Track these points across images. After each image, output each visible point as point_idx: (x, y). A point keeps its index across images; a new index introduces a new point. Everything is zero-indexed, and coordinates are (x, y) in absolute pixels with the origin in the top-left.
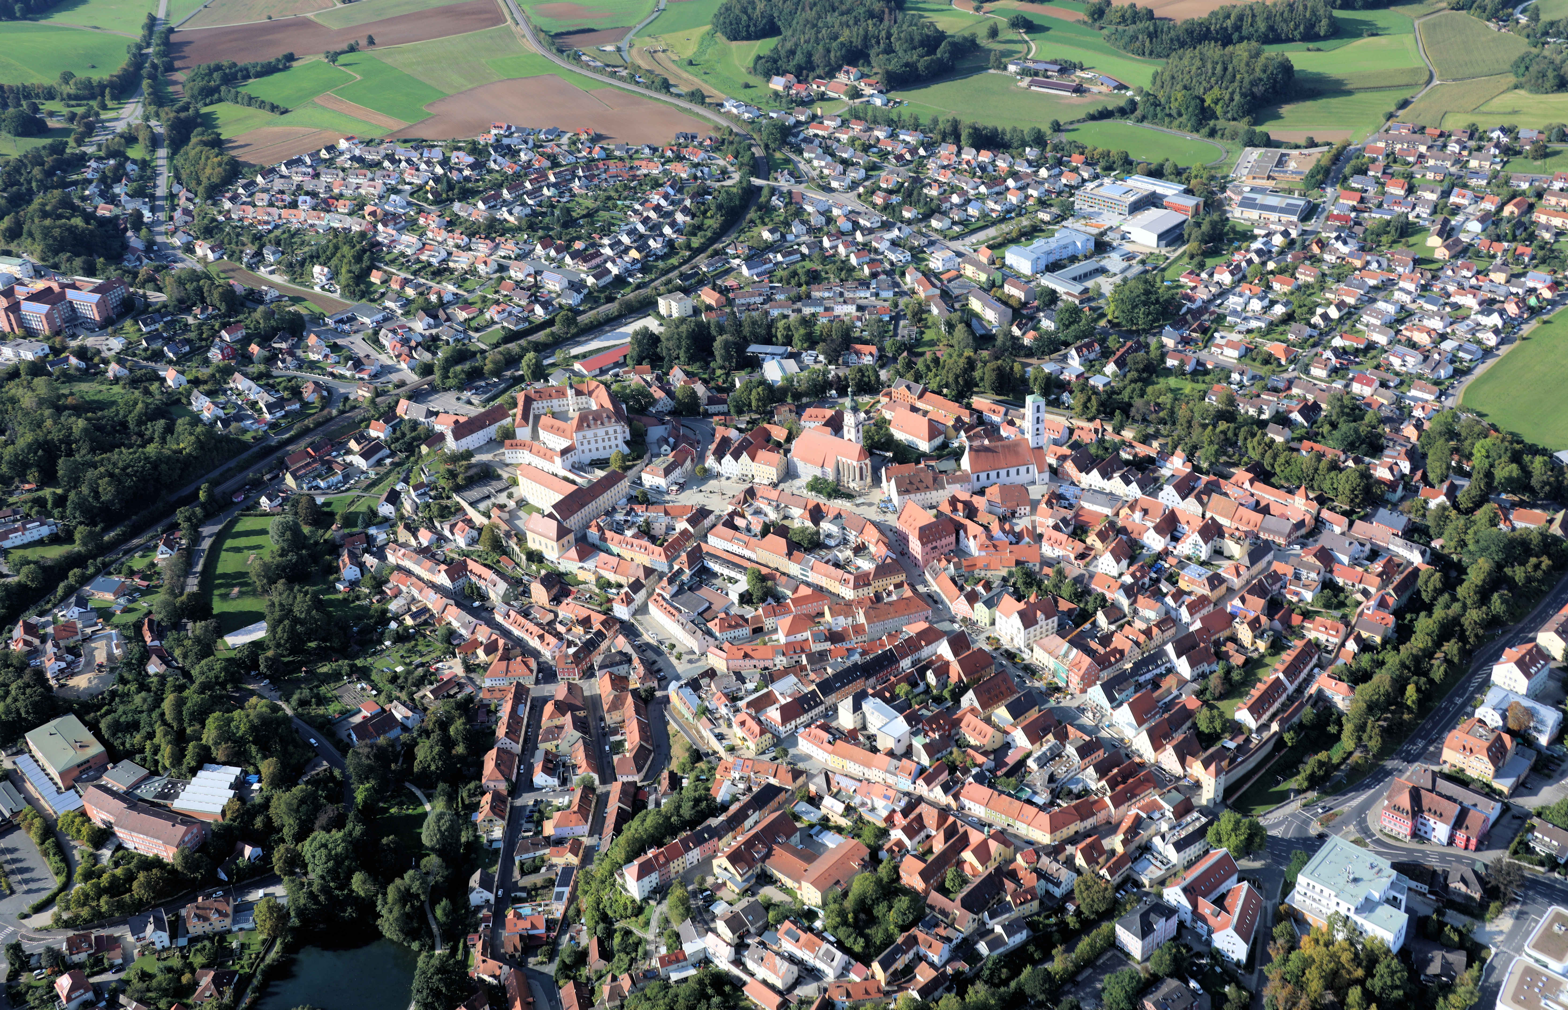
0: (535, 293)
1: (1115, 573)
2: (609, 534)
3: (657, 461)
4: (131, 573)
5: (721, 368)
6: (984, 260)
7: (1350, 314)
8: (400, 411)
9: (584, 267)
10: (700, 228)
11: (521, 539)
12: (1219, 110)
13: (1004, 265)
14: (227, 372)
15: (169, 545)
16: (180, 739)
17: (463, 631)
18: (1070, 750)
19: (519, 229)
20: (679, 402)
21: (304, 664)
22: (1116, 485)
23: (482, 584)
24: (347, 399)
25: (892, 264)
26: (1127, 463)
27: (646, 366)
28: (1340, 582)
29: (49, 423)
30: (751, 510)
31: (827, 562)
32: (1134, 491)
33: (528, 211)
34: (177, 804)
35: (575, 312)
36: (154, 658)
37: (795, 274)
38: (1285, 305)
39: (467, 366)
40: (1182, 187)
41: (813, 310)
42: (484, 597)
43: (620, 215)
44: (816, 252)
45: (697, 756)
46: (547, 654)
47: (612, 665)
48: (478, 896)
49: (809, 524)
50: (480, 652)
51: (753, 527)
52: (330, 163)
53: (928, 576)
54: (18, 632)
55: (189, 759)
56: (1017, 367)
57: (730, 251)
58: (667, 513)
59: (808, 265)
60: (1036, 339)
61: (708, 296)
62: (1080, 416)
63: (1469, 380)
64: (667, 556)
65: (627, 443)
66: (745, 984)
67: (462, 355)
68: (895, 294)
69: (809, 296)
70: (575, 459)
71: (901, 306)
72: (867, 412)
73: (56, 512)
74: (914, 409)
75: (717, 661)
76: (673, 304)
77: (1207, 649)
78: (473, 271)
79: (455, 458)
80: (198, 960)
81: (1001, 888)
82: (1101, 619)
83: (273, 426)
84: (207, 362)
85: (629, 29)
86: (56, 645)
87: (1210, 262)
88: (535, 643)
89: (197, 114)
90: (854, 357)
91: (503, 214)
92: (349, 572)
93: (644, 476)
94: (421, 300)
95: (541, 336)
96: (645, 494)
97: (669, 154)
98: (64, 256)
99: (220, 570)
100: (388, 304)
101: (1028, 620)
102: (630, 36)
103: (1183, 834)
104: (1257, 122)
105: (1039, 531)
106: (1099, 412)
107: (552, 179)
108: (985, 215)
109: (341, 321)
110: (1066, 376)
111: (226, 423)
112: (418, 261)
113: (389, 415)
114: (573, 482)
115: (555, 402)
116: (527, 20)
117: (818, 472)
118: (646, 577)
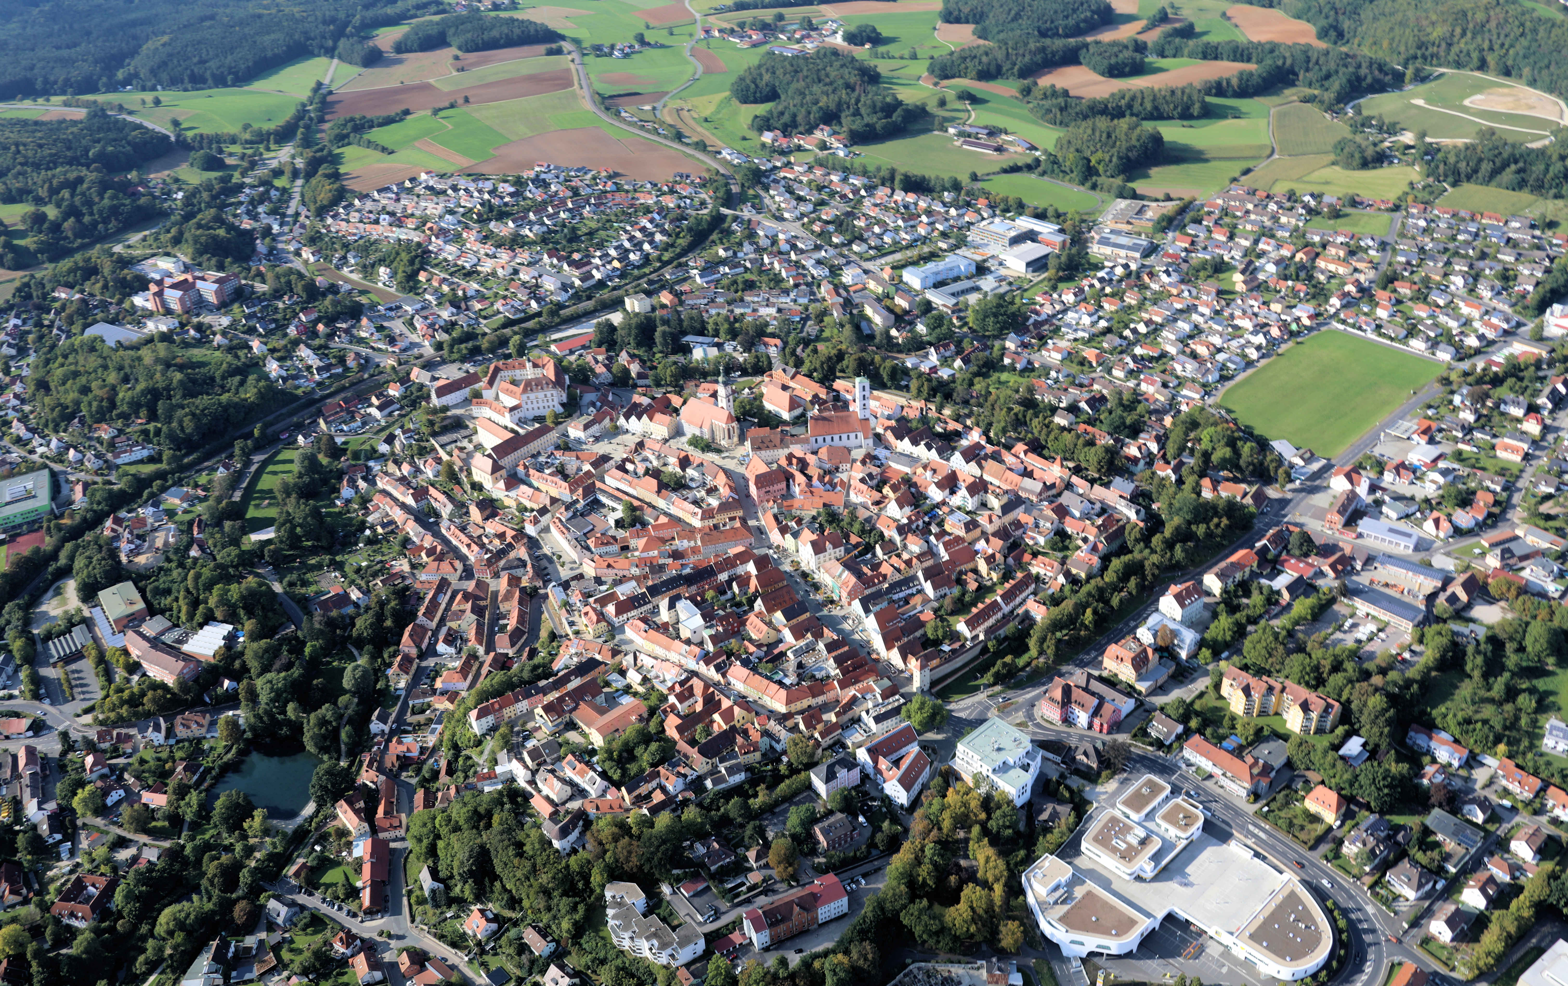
0: (534, 291)
1: (897, 517)
2: (532, 472)
3: (582, 419)
4: (196, 486)
5: (659, 352)
6: (886, 277)
7: (1155, 329)
8: (413, 376)
9: (576, 273)
10: (672, 245)
11: (469, 474)
12: (1101, 169)
13: (900, 281)
14: (296, 343)
15: (227, 467)
16: (195, 603)
17: (415, 539)
18: (821, 646)
19: (534, 243)
20: (614, 376)
21: (297, 556)
22: (921, 451)
23: (435, 505)
24: (378, 366)
25: (813, 277)
26: (939, 435)
27: (603, 349)
28: (1069, 530)
29: (158, 375)
30: (639, 458)
31: (685, 500)
32: (933, 455)
33: (545, 229)
34: (185, 648)
35: (560, 306)
36: (195, 546)
37: (735, 282)
38: (1108, 321)
39: (470, 344)
40: (1057, 227)
41: (742, 311)
42: (438, 515)
43: (614, 234)
44: (757, 267)
45: (553, 636)
46: (472, 558)
47: (511, 568)
48: (375, 726)
49: (678, 470)
50: (423, 554)
51: (638, 471)
52: (409, 191)
53: (759, 513)
54: (109, 523)
55: (198, 618)
56: (878, 359)
57: (691, 264)
58: (578, 458)
59: (748, 276)
60: (907, 339)
61: (665, 298)
62: (916, 398)
63: (1229, 384)
64: (570, 490)
65: (563, 405)
66: (532, 796)
67: (469, 336)
68: (810, 301)
69: (742, 300)
70: (522, 415)
71: (811, 310)
72: (751, 389)
73: (155, 440)
74: (785, 388)
75: (589, 569)
76: (636, 302)
77: (949, 576)
78: (494, 274)
79: (435, 411)
80: (179, 754)
81: (734, 741)
82: (879, 550)
83: (319, 384)
84: (286, 335)
85: (667, 93)
86: (131, 533)
87: (1061, 286)
88: (464, 550)
89: (330, 153)
90: (763, 347)
91: (526, 231)
92: (346, 492)
93: (570, 430)
94: (451, 294)
95: (530, 324)
96: (566, 444)
97: (665, 188)
98: (206, 257)
99: (259, 487)
100: (427, 297)
101: (818, 548)
102: (666, 98)
103: (883, 710)
104: (1130, 179)
105: (850, 482)
107: (570, 205)
108: (895, 243)
109: (391, 309)
110: (921, 368)
111: (285, 380)
112: (456, 265)
113: (405, 380)
114: (514, 431)
115: (518, 372)
116: (590, 85)
117: (698, 433)
118: (551, 505)
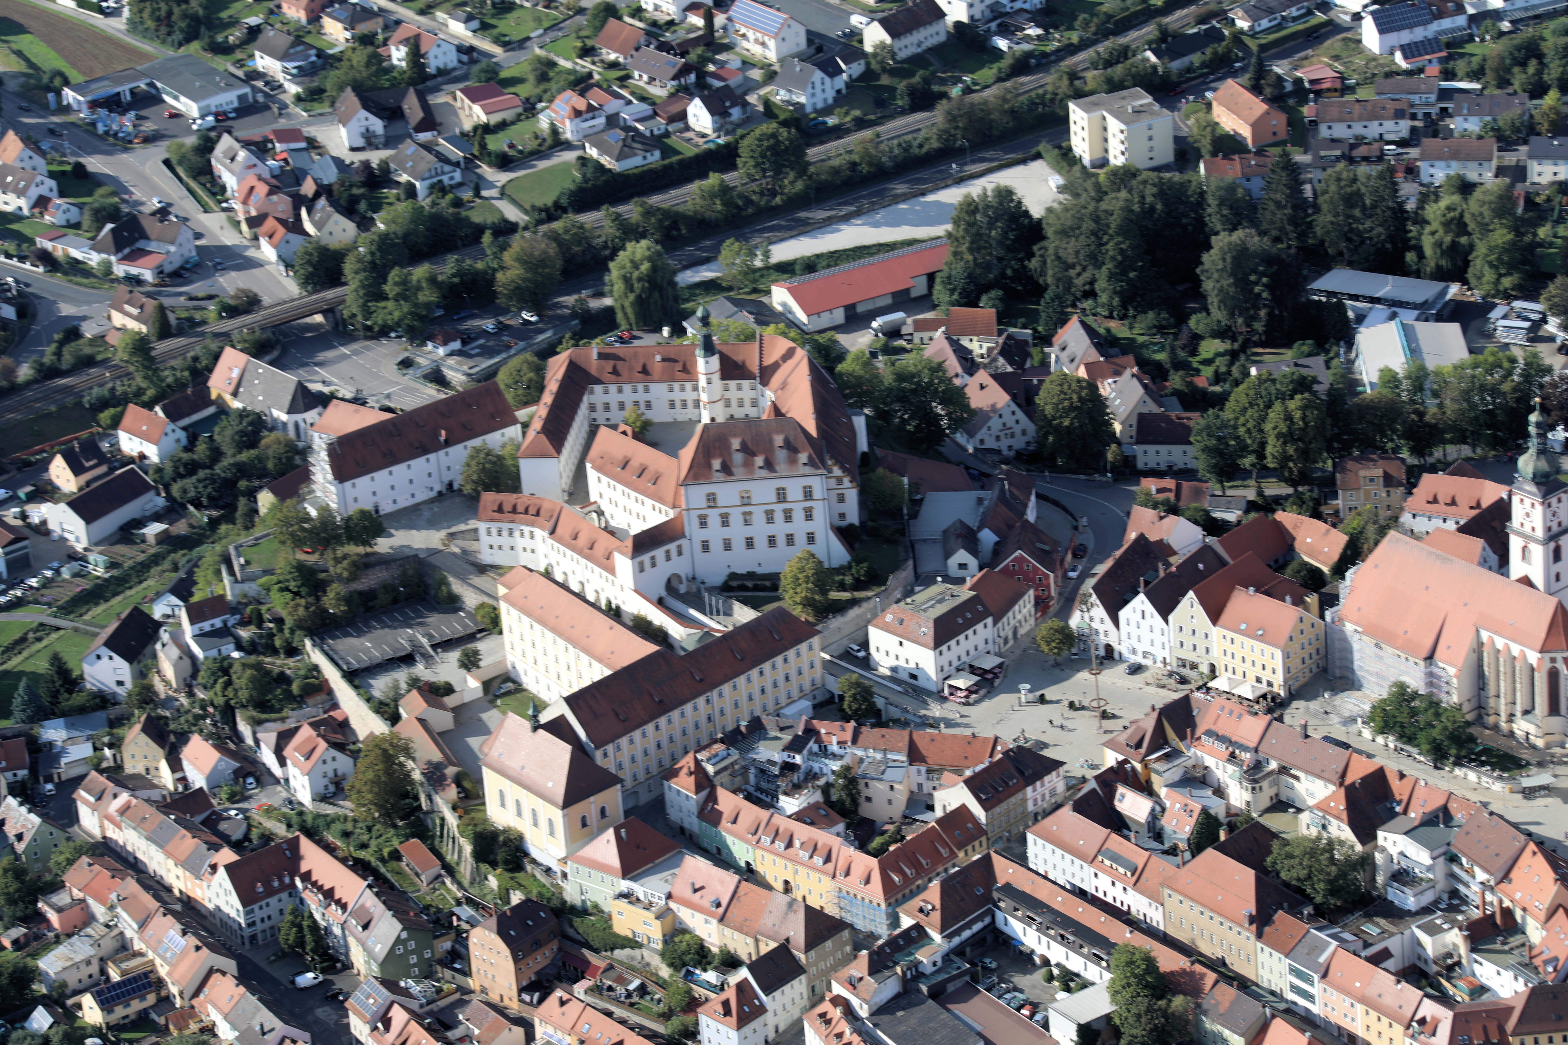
0: (698, 63)
2: (728, 801)
3: (923, 595)
5: (1221, 333)
8: (219, 383)
11: (471, 792)
20: (1045, 425)
23: (331, 919)
24: (73, 333)
27: (986, 312)
30: (1172, 771)
31: (1377, 960)
35: (806, 128)
39: (448, 266)
42: (331, 960)
49: (1342, 831)
51: (1168, 823)
58: (915, 755)
61: (1234, 109)
64: (888, 887)
65: (845, 533)
67: (443, 233)
69: (1559, 128)
70: (680, 566)
76: (1114, 125)
79: (328, 533)
93: (878, 636)
94: (360, 57)
95: (688, 196)
96: (864, 693)
100: (264, 62)
109: (113, 104)
113: (185, 394)
114: (653, 632)
115: (659, 392)
117: (1415, 680)
118: (810, 945)
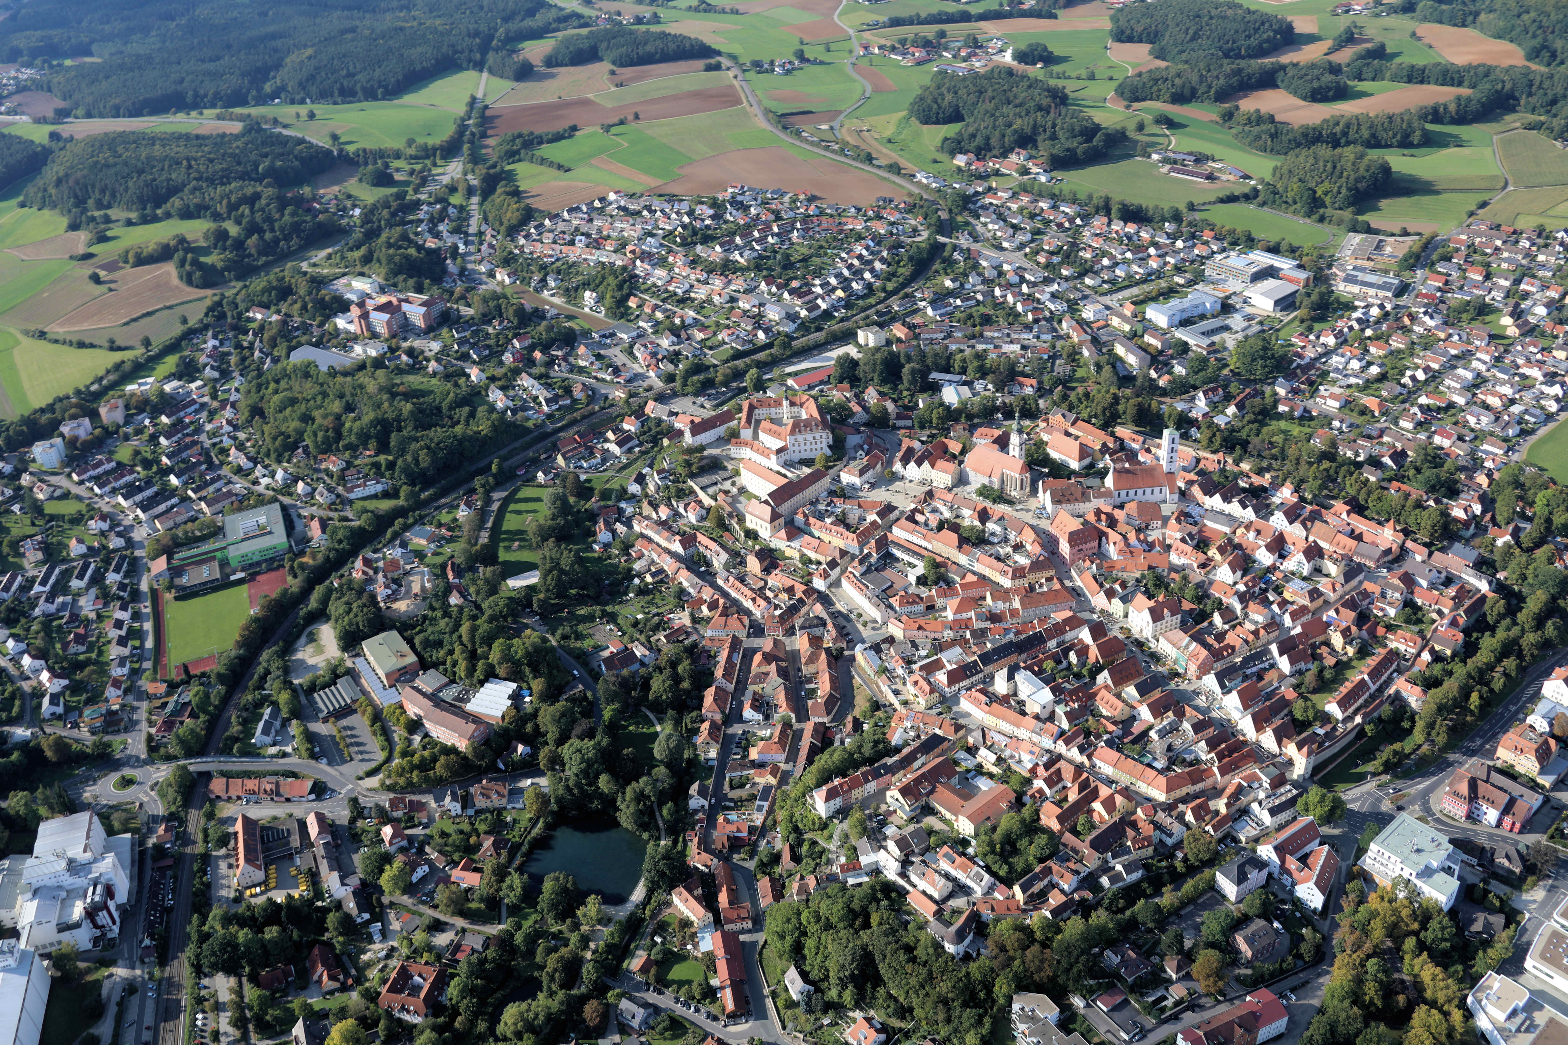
0: (758, 320)
1: (1230, 581)
2: (812, 520)
3: (853, 463)
4: (440, 525)
5: (908, 390)
6: (1128, 313)
7: (1434, 377)
8: (648, 410)
9: (798, 302)
10: (894, 274)
11: (741, 520)
12: (1328, 200)
13: (1144, 319)
14: (516, 372)
15: (469, 505)
16: (473, 657)
17: (691, 590)
18: (1186, 726)
19: (747, 269)
20: (873, 416)
21: (567, 606)
22: (1234, 508)
23: (708, 553)
24: (606, 398)
25: (1051, 312)
26: (1244, 490)
27: (846, 385)
28: (1419, 602)
29: (386, 405)
30: (930, 509)
31: (990, 556)
32: (1249, 514)
33: (755, 254)
34: (469, 707)
35: (790, 337)
36: (455, 592)
37: (970, 316)
38: (1380, 366)
39: (702, 377)
40: (1296, 263)
41: (984, 347)
42: (709, 564)
43: (830, 261)
44: (989, 300)
45: (876, 706)
46: (757, 613)
47: (810, 627)
48: (696, 802)
49: (977, 523)
50: (704, 608)
51: (930, 523)
52: (601, 211)
53: (1073, 573)
54: (359, 563)
55: (479, 674)
56: (1154, 404)
57: (918, 295)
58: (860, 507)
59: (982, 309)
60: (1170, 382)
61: (899, 331)
62: (1205, 448)
63: (1532, 439)
64: (859, 542)
65: (830, 447)
66: (908, 892)
67: (698, 368)
68: (1053, 337)
69: (981, 335)
70: (787, 457)
71: (1058, 347)
72: (1028, 434)
73: (387, 474)
74: (1068, 434)
75: (896, 630)
76: (870, 335)
77: (1304, 650)
78: (709, 301)
79: (691, 451)
80: (482, 827)
81: (1124, 834)
82: (1217, 619)
83: (549, 416)
84: (501, 363)
85: (841, 112)
86: (385, 576)
87: (1317, 326)
88: (748, 604)
89: (502, 171)
90: (1018, 387)
91: (736, 256)
92: (603, 536)
93: (842, 474)
94: (668, 322)
95: (762, 356)
96: (842, 489)
97: (871, 213)
98: (401, 277)
99: (504, 528)
100: (641, 324)
101: (1156, 615)
102: (841, 117)
103: (1277, 802)
104: (1360, 212)
105: (1168, 542)
106: (1221, 446)
107: (776, 229)
108: (1130, 276)
109: (604, 336)
110: (1193, 414)
111: (514, 412)
112: (667, 291)
113: (639, 413)
114: (785, 476)
115: (773, 410)
116: (759, 103)
117: (986, 481)
118: (841, 558)
